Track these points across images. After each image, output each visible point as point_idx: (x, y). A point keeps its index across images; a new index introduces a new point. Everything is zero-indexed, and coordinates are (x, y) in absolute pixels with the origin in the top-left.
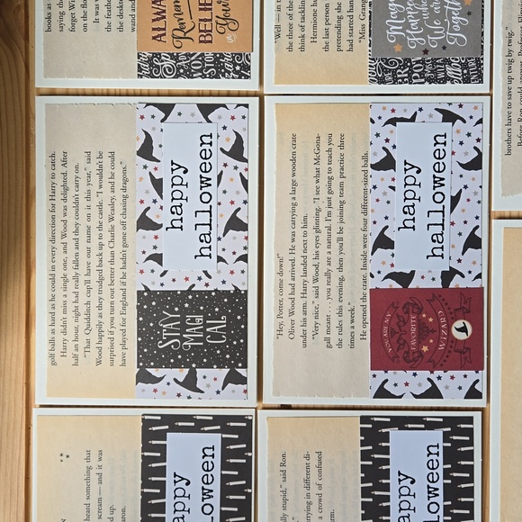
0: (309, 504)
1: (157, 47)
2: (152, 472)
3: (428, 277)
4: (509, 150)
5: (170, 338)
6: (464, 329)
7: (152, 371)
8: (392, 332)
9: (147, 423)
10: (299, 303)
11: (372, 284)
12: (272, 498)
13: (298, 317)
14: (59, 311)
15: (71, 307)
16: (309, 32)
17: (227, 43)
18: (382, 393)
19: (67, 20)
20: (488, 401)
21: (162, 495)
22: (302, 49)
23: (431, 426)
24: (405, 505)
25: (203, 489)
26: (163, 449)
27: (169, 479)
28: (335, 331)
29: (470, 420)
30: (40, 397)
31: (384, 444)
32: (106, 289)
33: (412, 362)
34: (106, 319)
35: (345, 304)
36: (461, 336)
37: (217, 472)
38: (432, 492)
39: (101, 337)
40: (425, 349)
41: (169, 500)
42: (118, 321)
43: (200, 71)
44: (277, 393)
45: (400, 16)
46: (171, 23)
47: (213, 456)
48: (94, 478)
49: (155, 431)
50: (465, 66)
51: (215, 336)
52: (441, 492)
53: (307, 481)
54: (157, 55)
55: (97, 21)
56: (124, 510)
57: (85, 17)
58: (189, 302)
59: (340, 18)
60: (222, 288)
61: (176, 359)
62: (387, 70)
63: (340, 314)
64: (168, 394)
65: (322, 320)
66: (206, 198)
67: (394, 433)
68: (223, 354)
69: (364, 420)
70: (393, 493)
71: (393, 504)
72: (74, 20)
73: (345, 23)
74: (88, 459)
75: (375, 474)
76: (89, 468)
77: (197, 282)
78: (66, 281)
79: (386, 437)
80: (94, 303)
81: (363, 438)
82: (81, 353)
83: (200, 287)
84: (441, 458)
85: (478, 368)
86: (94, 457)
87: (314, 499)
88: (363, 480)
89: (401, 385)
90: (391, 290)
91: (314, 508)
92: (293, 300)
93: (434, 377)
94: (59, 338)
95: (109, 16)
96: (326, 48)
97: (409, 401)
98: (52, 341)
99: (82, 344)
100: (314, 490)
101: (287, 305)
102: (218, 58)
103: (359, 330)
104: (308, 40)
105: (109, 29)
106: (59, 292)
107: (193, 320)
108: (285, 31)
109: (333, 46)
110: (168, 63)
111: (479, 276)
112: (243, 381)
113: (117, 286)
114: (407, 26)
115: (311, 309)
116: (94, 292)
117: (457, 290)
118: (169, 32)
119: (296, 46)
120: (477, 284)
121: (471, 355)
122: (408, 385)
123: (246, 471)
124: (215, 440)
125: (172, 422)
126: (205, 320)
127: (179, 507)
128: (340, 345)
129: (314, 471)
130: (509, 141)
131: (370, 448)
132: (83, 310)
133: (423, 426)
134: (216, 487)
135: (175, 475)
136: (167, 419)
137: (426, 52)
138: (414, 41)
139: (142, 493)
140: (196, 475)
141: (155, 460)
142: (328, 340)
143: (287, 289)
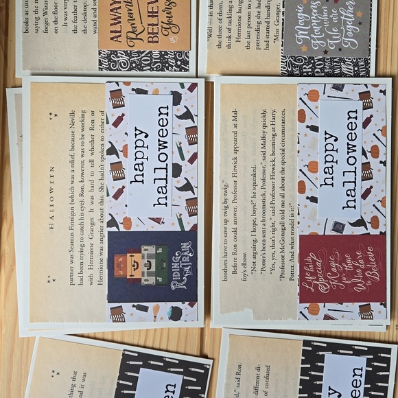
1: (114, 46)
16: (234, 34)
17: (170, 43)
19: (41, 25)
22: (229, 46)
23: (358, 353)
26: (135, 380)
31: (320, 364)
43: (149, 65)
45: (307, 23)
46: (126, 27)
48: (76, 394)
50: (356, 64)
53: (256, 388)
54: (115, 53)
55: (66, 25)
57: (56, 22)
59: (259, 23)
62: (296, 67)
67: (328, 356)
72: (47, 24)
73: (263, 28)
76: (73, 386)
79: (322, 359)
81: (304, 358)
95: (75, 21)
96: (248, 47)
102: (163, 55)
104: (233, 40)
105: (75, 31)
108: (215, 32)
109: (254, 45)
110: (124, 58)
114: (311, 31)
118: (123, 34)
119: (224, 44)
124: (178, 379)
129: (262, 381)
131: (309, 366)
133: (351, 352)
137: (326, 52)
138: (317, 43)
141: (128, 388)
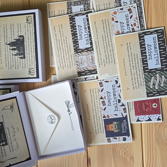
2: (142, 45)
21: (145, 50)
25: (154, 47)
26: (144, 40)
27: (146, 46)
37: (157, 43)
41: (147, 51)
47: (156, 39)
48: (129, 49)
56: (137, 55)
74: (127, 45)
76: (128, 47)
86: (129, 44)
123: (164, 41)
124: (156, 35)
125: (145, 33)
127: (150, 52)
134: (157, 46)
135: (148, 45)
139: (141, 50)
140: (152, 44)
141: (143, 42)
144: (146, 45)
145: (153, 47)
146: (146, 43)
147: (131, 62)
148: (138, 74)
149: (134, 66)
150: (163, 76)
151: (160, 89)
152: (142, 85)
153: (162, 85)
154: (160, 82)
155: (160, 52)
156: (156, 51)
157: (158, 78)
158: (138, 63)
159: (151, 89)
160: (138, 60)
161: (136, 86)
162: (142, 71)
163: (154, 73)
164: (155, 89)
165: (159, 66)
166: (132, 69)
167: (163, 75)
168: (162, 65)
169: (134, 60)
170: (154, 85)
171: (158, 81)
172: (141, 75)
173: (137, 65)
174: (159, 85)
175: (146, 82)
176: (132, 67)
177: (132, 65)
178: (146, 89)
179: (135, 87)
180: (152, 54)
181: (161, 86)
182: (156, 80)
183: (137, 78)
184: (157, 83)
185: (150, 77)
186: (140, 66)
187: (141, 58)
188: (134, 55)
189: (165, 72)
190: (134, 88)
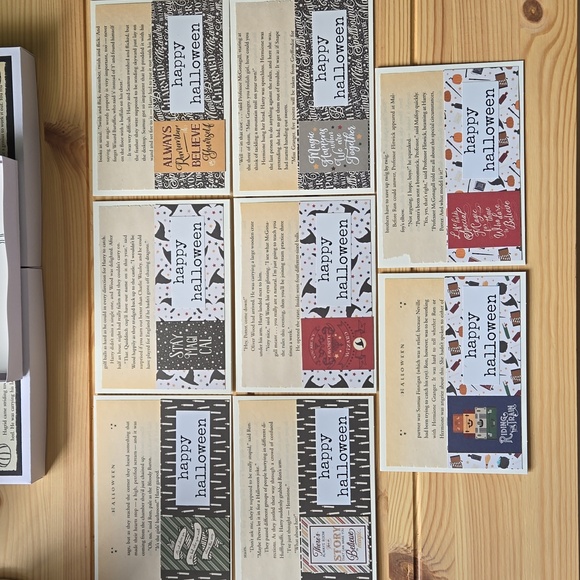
0: (265, 455)
1: (167, 170)
2: (167, 435)
3: (338, 311)
4: (388, 229)
5: (177, 351)
6: (361, 344)
7: (166, 372)
8: (316, 346)
9: (164, 405)
10: (257, 328)
11: (303, 315)
12: (242, 451)
13: (257, 337)
14: (109, 334)
15: (116, 332)
16: (260, 158)
17: (209, 166)
18: (310, 384)
19: (112, 155)
20: (378, 389)
21: (174, 450)
22: (257, 169)
23: (341, 405)
24: (325, 456)
25: (199, 446)
26: (174, 421)
27: (178, 440)
28: (280, 345)
29: (366, 401)
30: (98, 389)
31: (312, 417)
32: (137, 320)
33: (329, 365)
34: (138, 340)
35: (286, 328)
36: (360, 348)
37: (208, 435)
38: (342, 447)
39: (134, 350)
40: (337, 356)
41: (178, 453)
42: (145, 340)
43: (193, 183)
44: (244, 385)
45: (317, 147)
46: (175, 154)
47: (205, 425)
48: (132, 439)
49: (169, 410)
50: (358, 177)
51: (205, 350)
52: (348, 447)
53: (264, 441)
54: (167, 175)
55: (130, 155)
56: (150, 460)
57: (122, 153)
58: (188, 328)
59: (280, 149)
60: (208, 319)
61: (181, 364)
62: (309, 180)
63: (283, 335)
64: (176, 386)
65: (272, 339)
66: (198, 263)
67: (318, 410)
68: (210, 360)
69: (299, 402)
70: (318, 448)
71: (318, 455)
72: (116, 155)
73: (283, 152)
74: (128, 428)
75: (306, 436)
76: (129, 433)
77: (193, 316)
78: (113, 316)
79: (313, 413)
80: (130, 330)
81: (298, 413)
82: (122, 360)
83: (195, 319)
84: (348, 426)
85: (370, 368)
86: (132, 425)
87: (269, 452)
88: (299, 440)
89: (322, 379)
90: (315, 319)
91: (269, 457)
92: (253, 326)
93: (342, 374)
94: (109, 351)
95: (137, 152)
96: (271, 168)
97: (327, 390)
98: (105, 353)
99: (123, 355)
100: (268, 446)
101: (250, 329)
102: (204, 176)
103: (295, 345)
104: (260, 163)
105: (137, 159)
106: (109, 323)
107: (191, 340)
108: (245, 158)
109: (275, 166)
110: (174, 179)
111: (371, 310)
112: (223, 377)
113: (144, 319)
114: (321, 152)
115: (264, 332)
116: (130, 323)
117: (357, 318)
118: (174, 161)
119: (253, 167)
120: (369, 315)
121: (367, 360)
122: (326, 380)
123: (226, 435)
124: (207, 415)
125: (180, 404)
126: (198, 339)
127: (185, 457)
128: (283, 354)
129: (268, 435)
130: (387, 224)
131: (303, 419)
132: (123, 334)
133: (336, 405)
134: (207, 445)
135: (182, 437)
136: (176, 402)
137: (333, 169)
138: (326, 162)
139: (161, 448)
140: (194, 437)
141: (170, 427)
142: (276, 351)
143: (250, 320)
144: (178, 436)
145: (194, 446)
146: (179, 431)
147: (132, 477)
148: (147, 515)
149: (139, 489)
150: (211, 531)
151: (198, 564)
152: (154, 547)
153: (205, 556)
154: (200, 546)
155: (212, 463)
156: (202, 459)
157: (198, 535)
158: (150, 484)
159: (176, 561)
160: (150, 475)
161: (136, 547)
162: (156, 508)
163: (187, 518)
164: (186, 564)
165: (205, 502)
166: (132, 498)
167: (212, 528)
168: (212, 500)
169: (139, 474)
170: (185, 550)
171: (196, 542)
172: (154, 519)
173: (147, 488)
174: (198, 555)
175: (163, 538)
176: (132, 492)
177: (132, 486)
178: (163, 558)
179: (133, 550)
180: (191, 466)
181: (203, 557)
182: (192, 538)
183: (143, 525)
184: (192, 547)
185: (176, 527)
186: (154, 492)
187: (160, 470)
188: (143, 459)
189: (218, 519)
190: (129, 551)
